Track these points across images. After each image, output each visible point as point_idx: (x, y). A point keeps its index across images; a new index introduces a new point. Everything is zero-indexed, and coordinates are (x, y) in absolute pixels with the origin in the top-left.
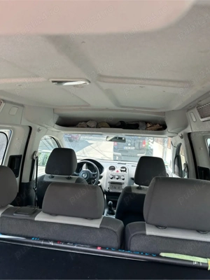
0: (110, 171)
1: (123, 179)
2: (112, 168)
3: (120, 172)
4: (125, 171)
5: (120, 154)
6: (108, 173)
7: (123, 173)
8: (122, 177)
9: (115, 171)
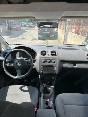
0: (42, 56)
1: (54, 62)
2: (44, 53)
3: (51, 56)
4: (55, 55)
5: (41, 36)
6: (40, 58)
7: (53, 56)
8: (53, 61)
9: (46, 56)
